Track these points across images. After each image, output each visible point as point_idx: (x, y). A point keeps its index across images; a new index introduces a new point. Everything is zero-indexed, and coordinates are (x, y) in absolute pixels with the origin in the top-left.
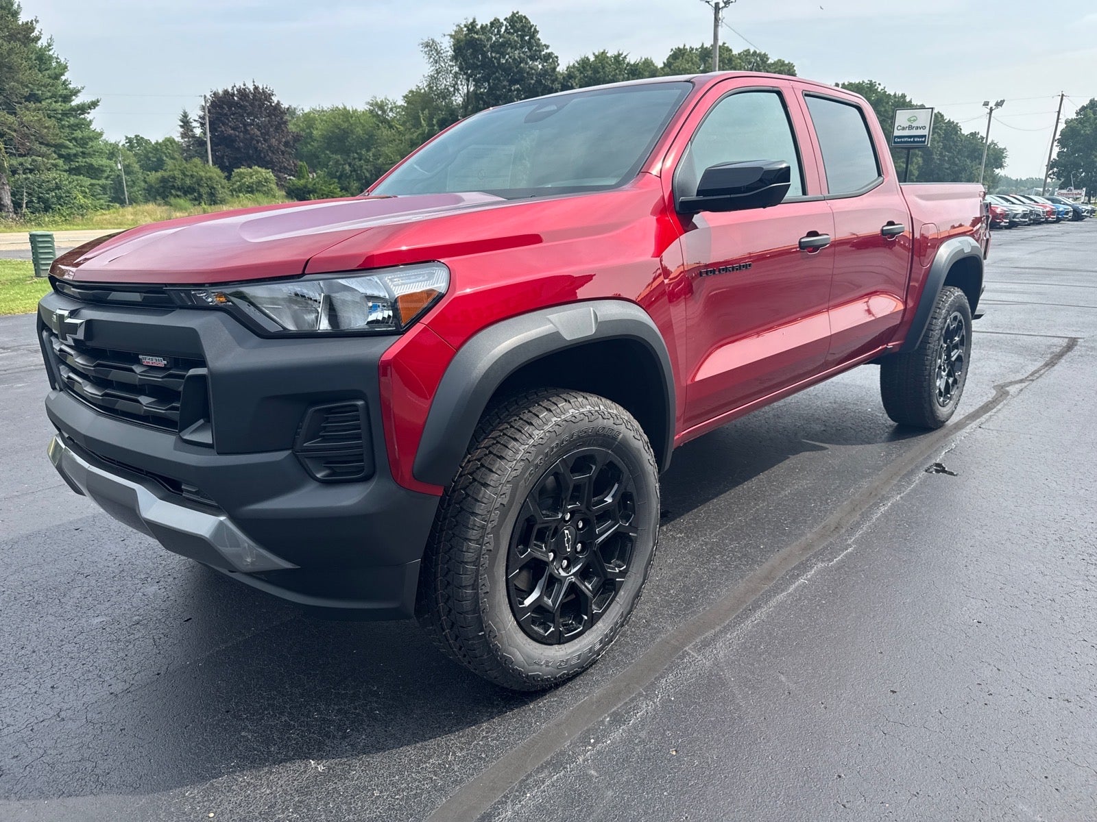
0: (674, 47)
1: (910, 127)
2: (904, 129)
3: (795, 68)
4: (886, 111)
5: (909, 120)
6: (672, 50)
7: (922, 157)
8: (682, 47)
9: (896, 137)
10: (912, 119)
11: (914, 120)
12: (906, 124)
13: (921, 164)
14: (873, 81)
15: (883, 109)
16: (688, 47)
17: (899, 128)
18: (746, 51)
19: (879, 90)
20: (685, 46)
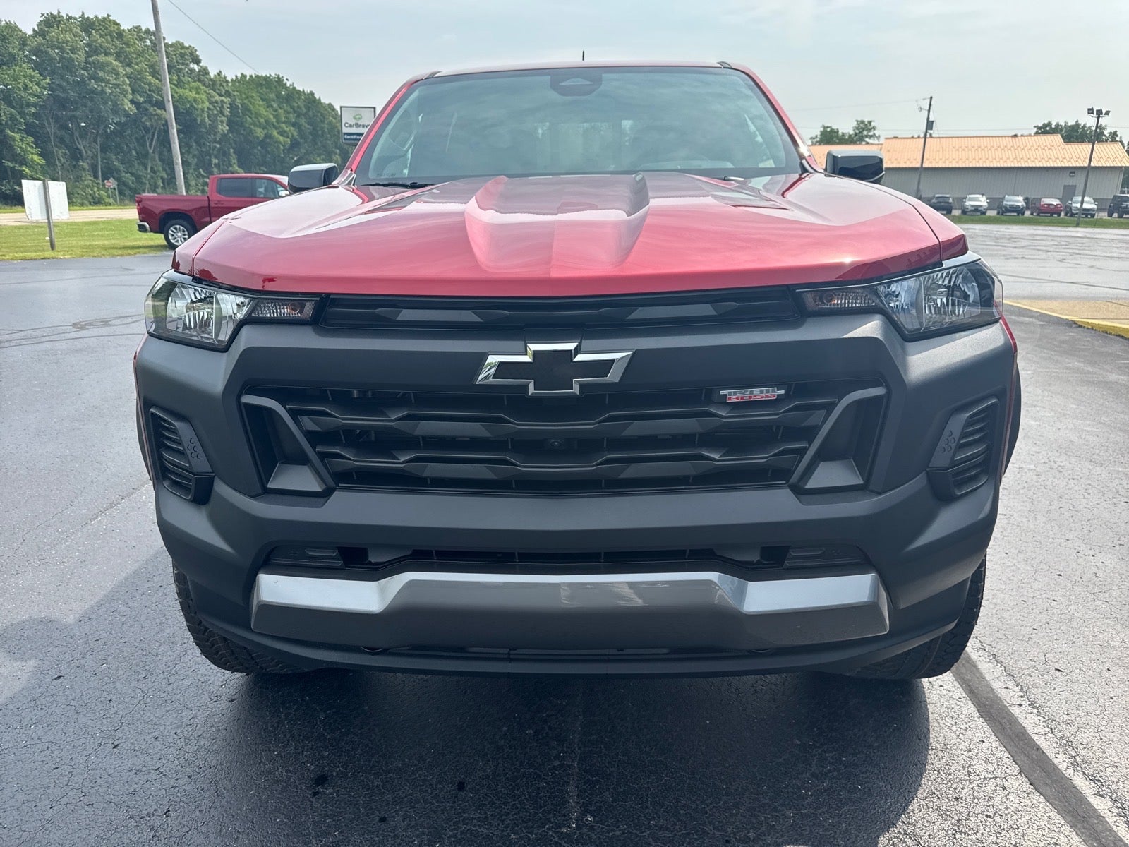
0: (47, 11)
1: (357, 125)
2: (351, 126)
3: (197, 53)
4: (299, 107)
5: (355, 118)
6: (43, 15)
7: (340, 155)
8: (55, 13)
9: (345, 134)
10: (358, 117)
11: (360, 119)
12: (353, 122)
13: (340, 162)
14: (281, 76)
15: (296, 105)
16: (63, 14)
17: (347, 125)
18: (136, 28)
19: (288, 85)
20: (59, 12)
